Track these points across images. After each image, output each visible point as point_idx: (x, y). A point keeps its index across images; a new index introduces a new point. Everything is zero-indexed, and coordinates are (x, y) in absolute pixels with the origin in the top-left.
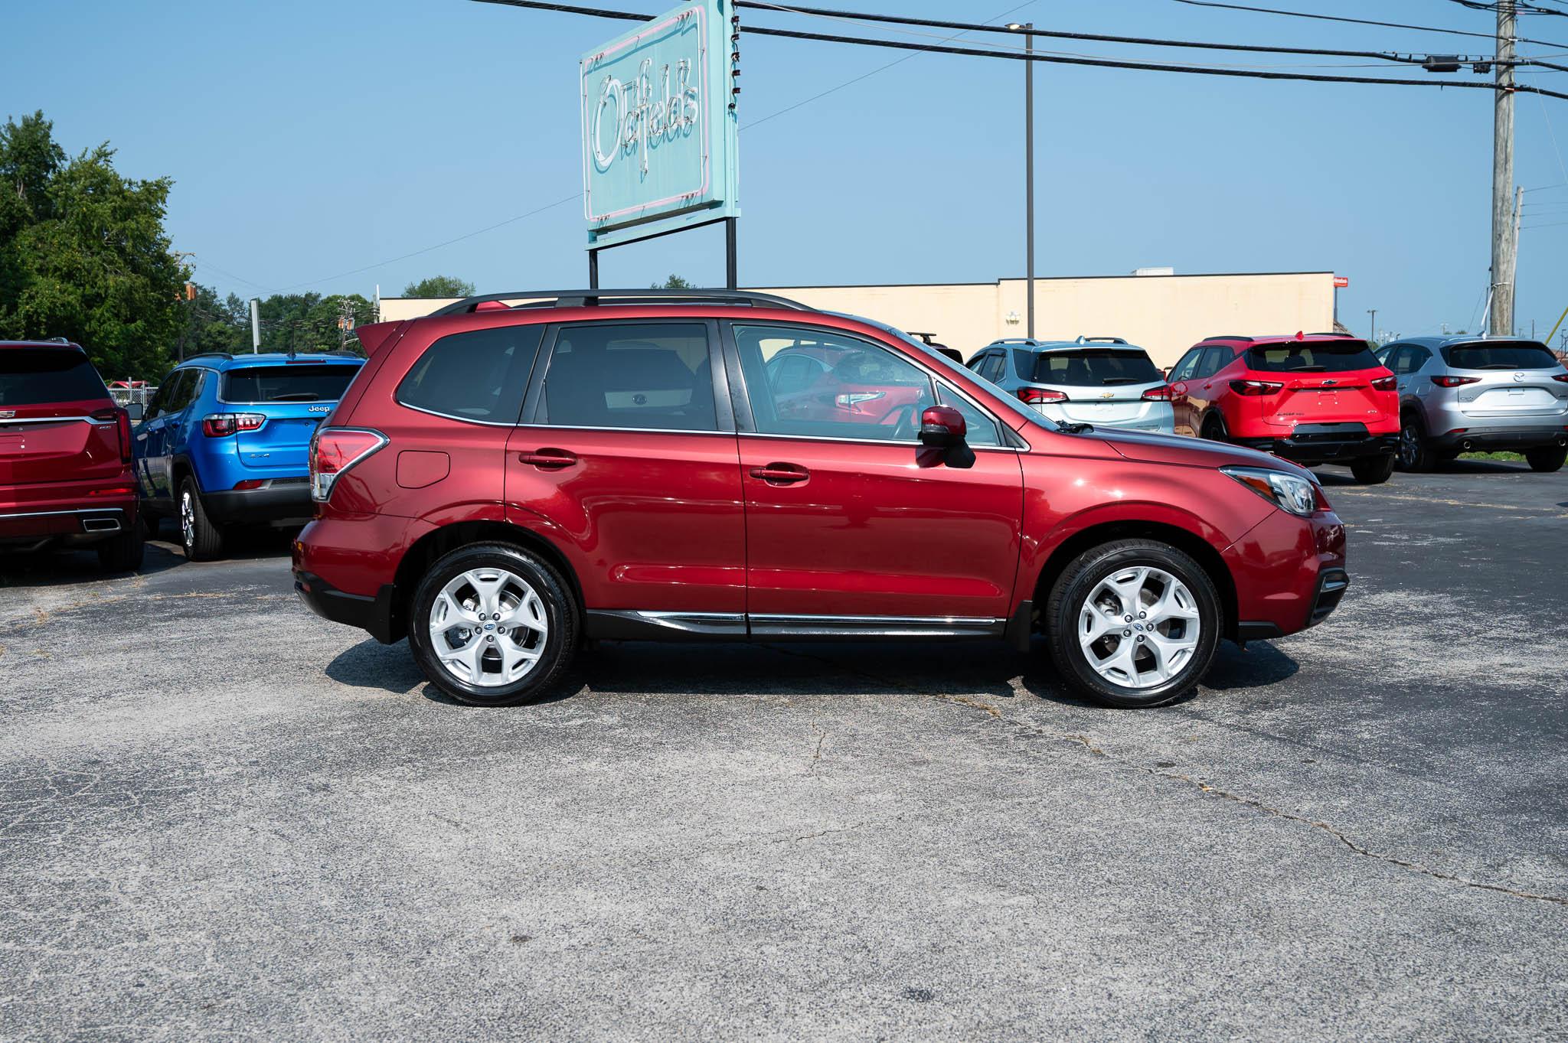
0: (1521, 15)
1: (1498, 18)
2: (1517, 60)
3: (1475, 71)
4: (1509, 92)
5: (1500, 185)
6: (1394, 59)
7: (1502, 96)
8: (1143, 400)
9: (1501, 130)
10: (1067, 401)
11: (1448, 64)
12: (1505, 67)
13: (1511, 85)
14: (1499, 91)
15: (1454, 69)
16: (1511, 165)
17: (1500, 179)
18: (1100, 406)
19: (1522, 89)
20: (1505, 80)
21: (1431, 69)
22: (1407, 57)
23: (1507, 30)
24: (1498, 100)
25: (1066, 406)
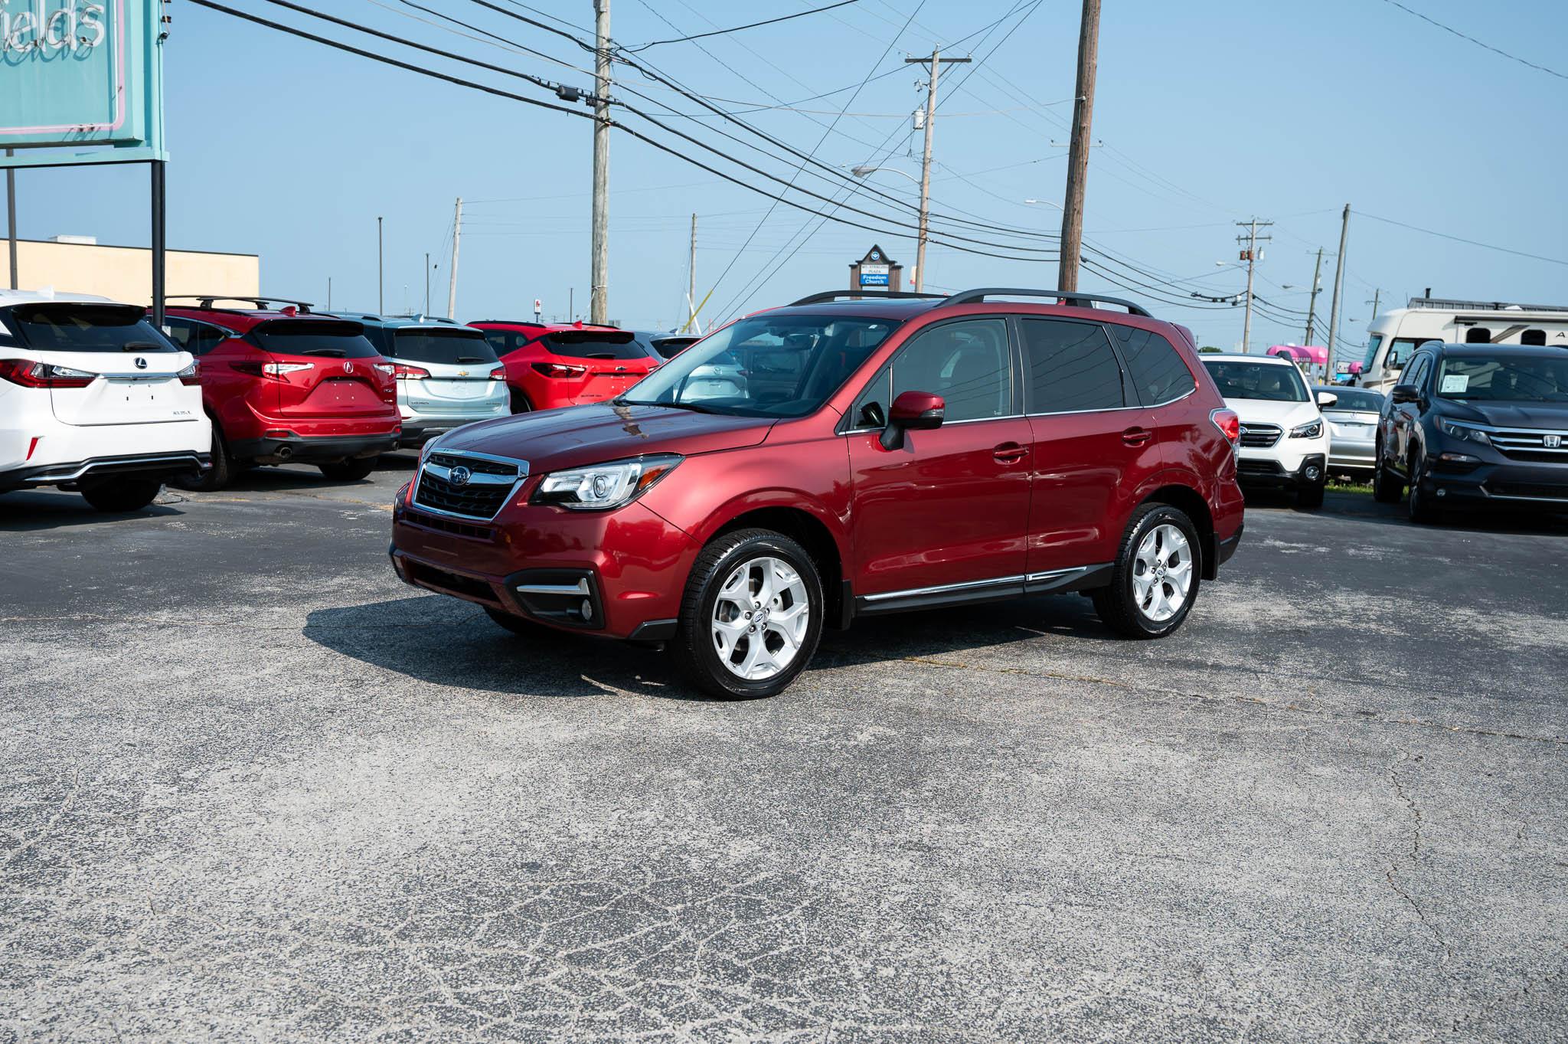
0: (614, 62)
1: (597, 61)
2: (611, 99)
3: (587, 104)
4: (607, 125)
5: (600, 202)
6: (539, 83)
7: (601, 129)
8: (491, 379)
9: (601, 157)
10: (430, 378)
11: (570, 95)
12: (603, 103)
13: (608, 120)
14: (599, 123)
15: (574, 99)
16: (607, 187)
17: (600, 198)
18: (456, 384)
19: (614, 124)
20: (603, 114)
21: (563, 97)
22: (546, 83)
23: (605, 72)
24: (597, 131)
25: (427, 383)
